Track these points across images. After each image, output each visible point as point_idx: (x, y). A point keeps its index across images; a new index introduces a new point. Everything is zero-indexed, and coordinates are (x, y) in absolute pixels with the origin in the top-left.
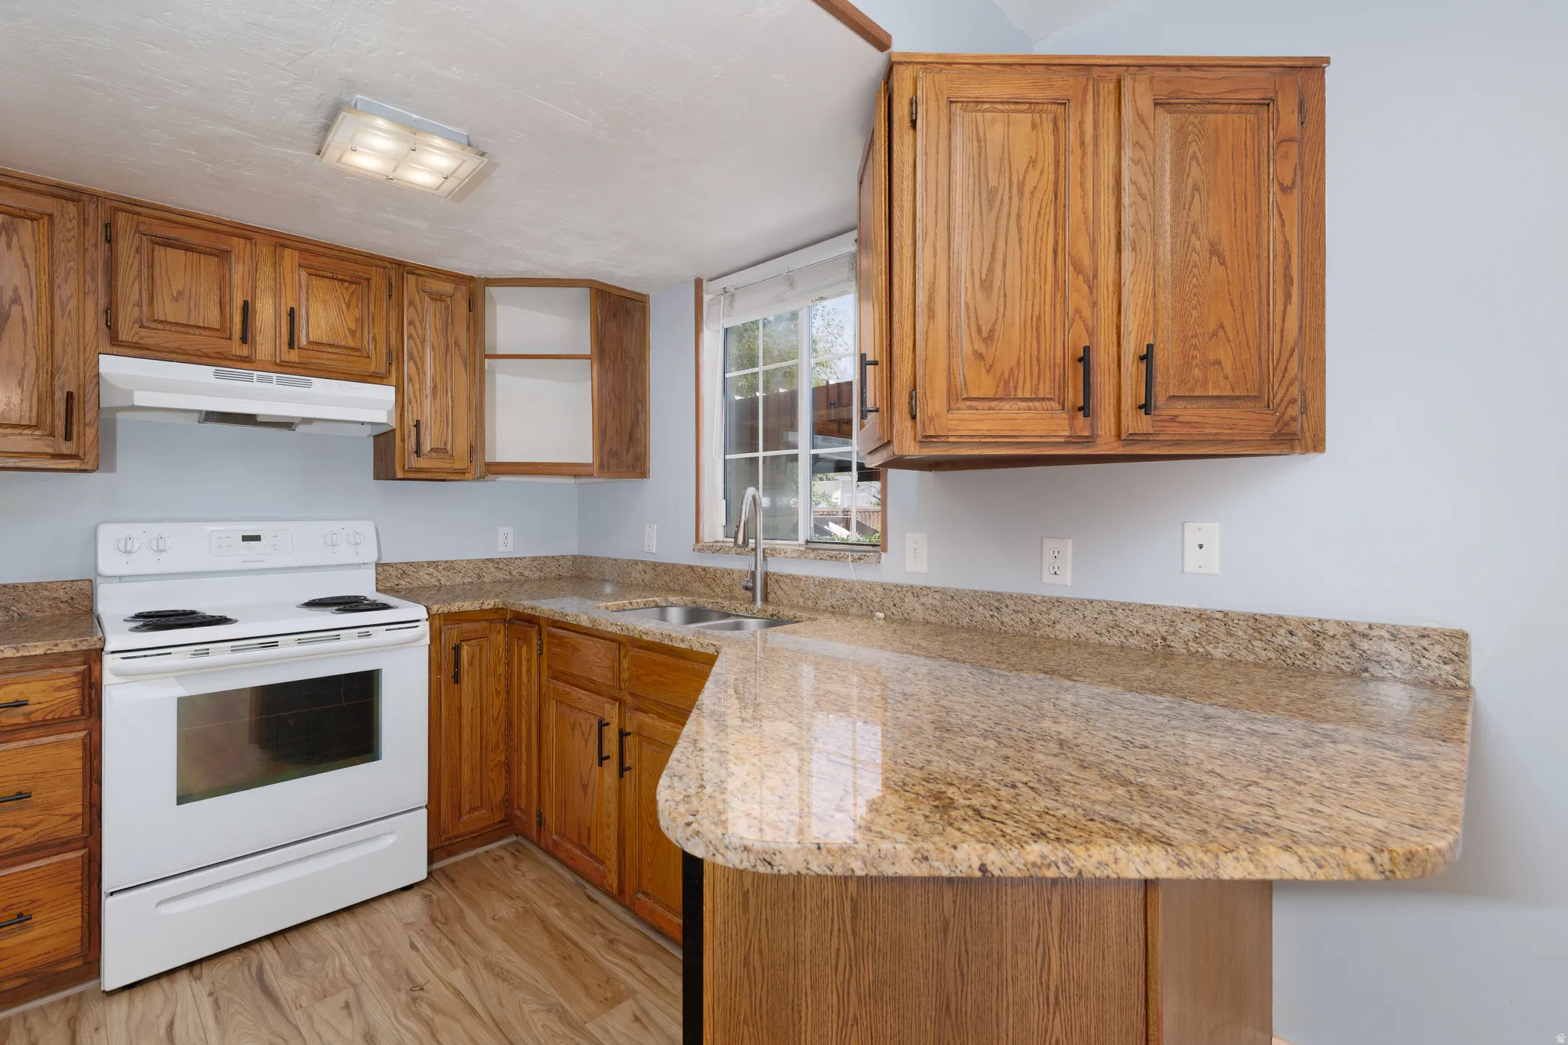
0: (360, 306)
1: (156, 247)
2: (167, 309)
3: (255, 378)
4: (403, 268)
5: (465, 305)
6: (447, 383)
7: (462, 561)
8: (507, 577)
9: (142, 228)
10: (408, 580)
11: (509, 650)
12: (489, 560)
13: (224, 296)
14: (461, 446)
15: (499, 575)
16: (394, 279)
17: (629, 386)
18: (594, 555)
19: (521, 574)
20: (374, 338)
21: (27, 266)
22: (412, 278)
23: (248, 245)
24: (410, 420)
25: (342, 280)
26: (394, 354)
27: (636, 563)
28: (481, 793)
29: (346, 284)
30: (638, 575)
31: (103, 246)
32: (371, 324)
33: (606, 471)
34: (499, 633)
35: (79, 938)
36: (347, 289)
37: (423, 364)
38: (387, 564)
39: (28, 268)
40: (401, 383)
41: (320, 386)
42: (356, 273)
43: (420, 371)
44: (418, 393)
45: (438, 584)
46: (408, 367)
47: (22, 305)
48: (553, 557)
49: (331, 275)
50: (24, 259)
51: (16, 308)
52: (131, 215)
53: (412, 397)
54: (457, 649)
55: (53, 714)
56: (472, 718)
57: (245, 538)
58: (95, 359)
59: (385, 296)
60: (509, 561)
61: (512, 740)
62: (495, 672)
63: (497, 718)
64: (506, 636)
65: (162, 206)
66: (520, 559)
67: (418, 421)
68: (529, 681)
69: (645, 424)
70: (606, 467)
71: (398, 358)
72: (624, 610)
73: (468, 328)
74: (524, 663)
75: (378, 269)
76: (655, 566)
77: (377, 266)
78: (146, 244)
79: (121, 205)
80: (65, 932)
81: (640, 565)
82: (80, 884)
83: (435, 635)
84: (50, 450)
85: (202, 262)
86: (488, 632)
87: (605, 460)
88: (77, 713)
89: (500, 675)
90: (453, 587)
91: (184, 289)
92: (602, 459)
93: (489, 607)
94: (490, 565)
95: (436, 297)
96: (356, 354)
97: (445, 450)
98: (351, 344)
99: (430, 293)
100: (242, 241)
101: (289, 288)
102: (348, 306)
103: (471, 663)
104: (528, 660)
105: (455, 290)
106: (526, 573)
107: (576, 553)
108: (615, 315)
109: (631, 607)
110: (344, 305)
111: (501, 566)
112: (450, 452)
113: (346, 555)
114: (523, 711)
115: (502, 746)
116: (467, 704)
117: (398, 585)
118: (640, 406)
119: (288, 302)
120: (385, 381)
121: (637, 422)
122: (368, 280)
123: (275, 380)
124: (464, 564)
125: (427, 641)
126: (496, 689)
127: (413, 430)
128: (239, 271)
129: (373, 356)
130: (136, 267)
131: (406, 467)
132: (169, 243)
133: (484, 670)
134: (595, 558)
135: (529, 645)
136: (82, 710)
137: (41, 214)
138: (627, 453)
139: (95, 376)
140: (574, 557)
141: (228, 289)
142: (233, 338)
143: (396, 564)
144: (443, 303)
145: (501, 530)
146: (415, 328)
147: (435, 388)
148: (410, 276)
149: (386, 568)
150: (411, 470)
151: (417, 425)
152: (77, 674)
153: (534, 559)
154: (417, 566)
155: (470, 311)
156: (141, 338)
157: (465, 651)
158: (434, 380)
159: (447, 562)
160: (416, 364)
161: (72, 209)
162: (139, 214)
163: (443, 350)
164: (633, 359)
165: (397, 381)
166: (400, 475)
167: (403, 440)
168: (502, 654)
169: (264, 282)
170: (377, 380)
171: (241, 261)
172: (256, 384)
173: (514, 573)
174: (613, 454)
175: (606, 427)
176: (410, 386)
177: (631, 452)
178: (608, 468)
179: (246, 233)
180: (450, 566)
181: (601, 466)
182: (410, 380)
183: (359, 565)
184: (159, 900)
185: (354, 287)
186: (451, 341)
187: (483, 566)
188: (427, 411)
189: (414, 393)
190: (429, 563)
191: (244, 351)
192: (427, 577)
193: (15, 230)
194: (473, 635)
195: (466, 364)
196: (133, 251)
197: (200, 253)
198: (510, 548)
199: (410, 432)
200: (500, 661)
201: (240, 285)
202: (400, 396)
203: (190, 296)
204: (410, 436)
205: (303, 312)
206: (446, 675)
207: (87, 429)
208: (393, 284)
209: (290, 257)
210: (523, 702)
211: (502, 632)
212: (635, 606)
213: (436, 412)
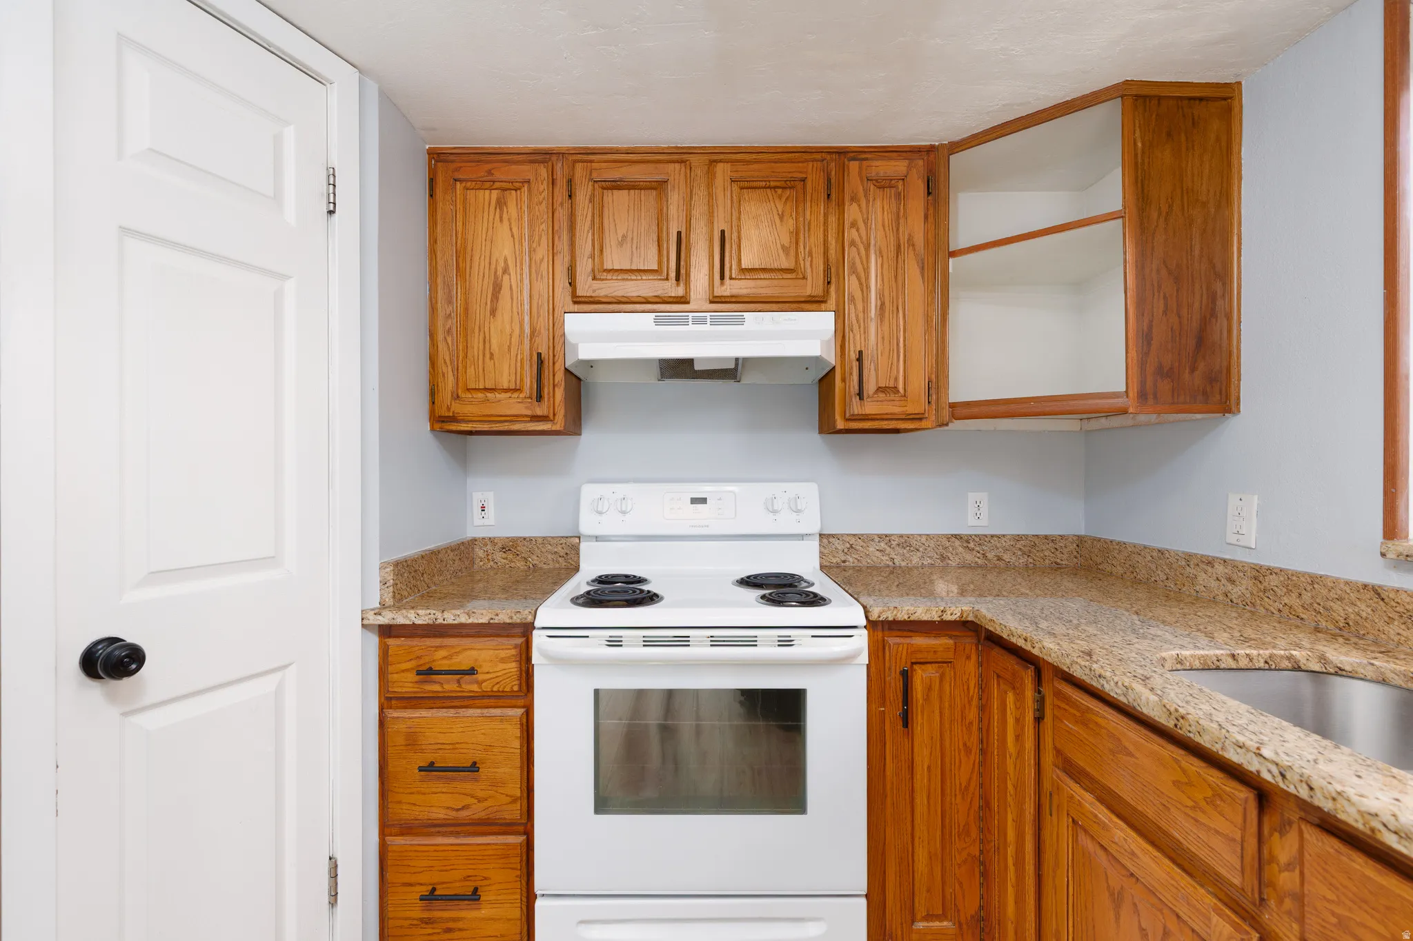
0: (794, 216)
1: (605, 191)
2: (615, 259)
3: (690, 320)
4: (843, 154)
5: (921, 187)
6: (897, 299)
7: (920, 535)
8: (980, 562)
9: (594, 175)
10: (856, 556)
11: (983, 688)
12: (955, 536)
13: (662, 231)
14: (918, 384)
15: (969, 557)
16: (833, 173)
17: (1197, 252)
18: (1118, 539)
19: (999, 559)
20: (810, 254)
21: (513, 236)
22: (854, 166)
23: (683, 169)
24: (852, 353)
25: (775, 187)
26: (833, 270)
27: (1210, 562)
28: (944, 897)
29: (779, 191)
30: (1214, 584)
31: (567, 205)
32: (807, 235)
33: (1151, 401)
34: (968, 658)
35: (518, 931)
36: (780, 197)
37: (867, 278)
38: (833, 536)
39: (514, 238)
40: (841, 307)
41: (754, 320)
42: (790, 175)
43: (864, 287)
44: (861, 315)
45: (891, 564)
46: (851, 284)
47: (510, 275)
48: (1046, 537)
49: (764, 183)
50: (511, 229)
51: (506, 277)
52: (585, 164)
53: (854, 322)
54: (906, 676)
55: (498, 686)
56: (929, 780)
57: (695, 501)
58: (562, 318)
59: (823, 196)
60: (982, 539)
61: (989, 831)
62: (963, 717)
63: (967, 788)
64: (980, 664)
65: (611, 149)
66: (998, 537)
67: (860, 353)
68: (1020, 753)
69: (1229, 317)
70: (1151, 397)
71: (838, 274)
72: (1218, 668)
73: (926, 217)
74: (1011, 721)
75: (815, 163)
76: (1259, 574)
77: (814, 160)
78: (598, 191)
79: (579, 157)
80: (509, 920)
81: (1220, 569)
82: (519, 873)
83: (877, 651)
84: (529, 413)
85: (643, 198)
86: (951, 655)
87: (1149, 383)
88: (516, 688)
89: (971, 723)
90: (909, 570)
91: (627, 232)
92: (1143, 383)
93: (953, 618)
94: (957, 543)
95: (884, 184)
96: (789, 276)
97: (895, 389)
98: (785, 265)
99: (876, 180)
100: (677, 166)
101: (721, 209)
102: (781, 217)
103: (927, 698)
104: (1017, 720)
105: (909, 168)
106: (1006, 557)
107: (1083, 533)
108: (1169, 134)
109: (1233, 665)
110: (777, 218)
111: (971, 545)
112: (902, 391)
113: (786, 523)
114: (1009, 799)
115: (974, 833)
116: (923, 757)
117: (844, 562)
118: (1218, 286)
119: (720, 224)
120: (823, 306)
121: (1213, 314)
122: (804, 180)
123: (709, 320)
124: (923, 540)
125: (864, 659)
126: (965, 745)
127: (855, 364)
128: (675, 199)
129: (809, 278)
130: (589, 217)
131: (847, 415)
132: (616, 185)
133: (947, 712)
134: (1118, 543)
135: (1020, 696)
136: (520, 685)
137: (522, 182)
138: (1193, 370)
139: (561, 336)
140: (1080, 541)
141: (665, 224)
142: (669, 278)
143: (842, 535)
144: (893, 190)
145: (972, 497)
146: (858, 230)
147: (882, 307)
148: (852, 163)
149: (831, 540)
150: (854, 418)
151: (860, 359)
152: (516, 647)
153: (1018, 538)
154: (867, 539)
155: (929, 193)
156: (594, 291)
157: (920, 677)
158: (881, 296)
159: (901, 536)
160: (859, 279)
161: (543, 172)
162: (591, 161)
163: (892, 254)
164: (1204, 205)
165: (837, 305)
166: (840, 425)
167: (844, 380)
168: (974, 691)
169: (699, 210)
170: (814, 306)
171: (677, 190)
172: (692, 327)
173: (990, 555)
174: (1163, 372)
175: (1150, 327)
176: (852, 307)
177: (1202, 366)
178: (1155, 396)
179: (680, 156)
180: (906, 542)
181: (1142, 396)
182: (852, 299)
183: (801, 537)
184: (580, 919)
185: (788, 192)
186: (904, 239)
187: (948, 544)
188: (871, 338)
189: (857, 316)
190: (880, 536)
191: (680, 291)
192: (878, 554)
193: (505, 203)
194: (930, 657)
195: (923, 268)
196: (587, 201)
197: (641, 189)
198: (984, 521)
199: (851, 368)
200: (970, 702)
201: (676, 217)
202: (840, 321)
203: (632, 239)
204: (851, 374)
205: (735, 235)
206: (894, 710)
207: (556, 389)
208: (833, 181)
209: (723, 172)
210: (1010, 787)
211: (974, 657)
212: (1243, 663)
213: (883, 338)
